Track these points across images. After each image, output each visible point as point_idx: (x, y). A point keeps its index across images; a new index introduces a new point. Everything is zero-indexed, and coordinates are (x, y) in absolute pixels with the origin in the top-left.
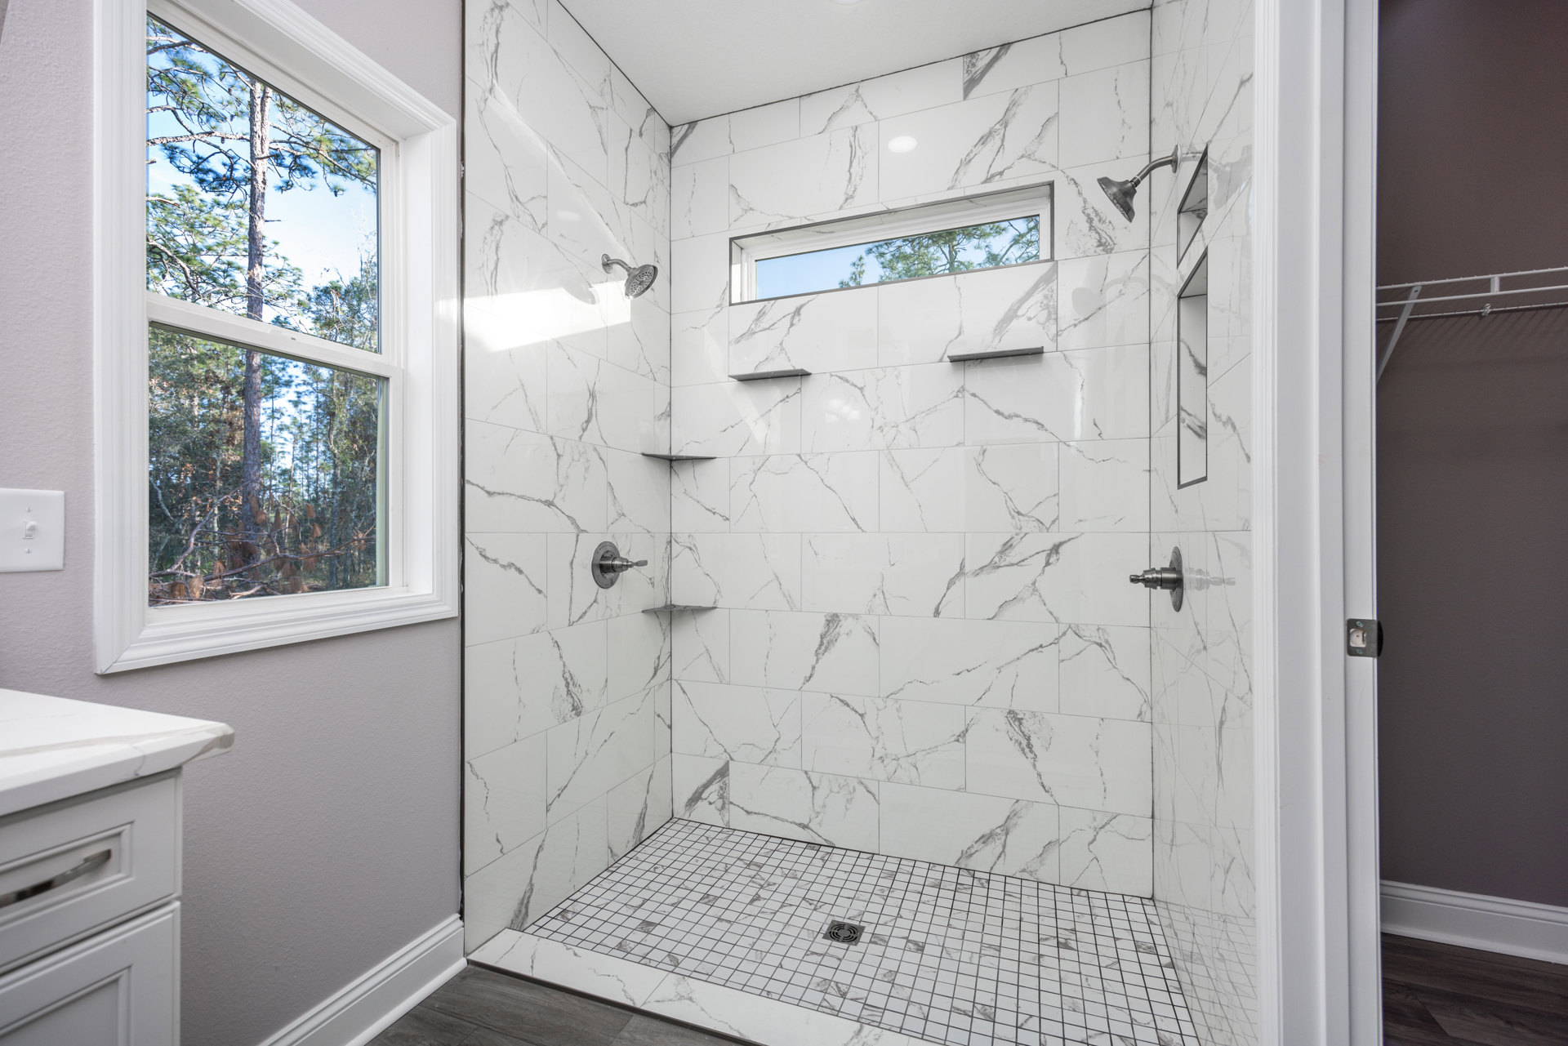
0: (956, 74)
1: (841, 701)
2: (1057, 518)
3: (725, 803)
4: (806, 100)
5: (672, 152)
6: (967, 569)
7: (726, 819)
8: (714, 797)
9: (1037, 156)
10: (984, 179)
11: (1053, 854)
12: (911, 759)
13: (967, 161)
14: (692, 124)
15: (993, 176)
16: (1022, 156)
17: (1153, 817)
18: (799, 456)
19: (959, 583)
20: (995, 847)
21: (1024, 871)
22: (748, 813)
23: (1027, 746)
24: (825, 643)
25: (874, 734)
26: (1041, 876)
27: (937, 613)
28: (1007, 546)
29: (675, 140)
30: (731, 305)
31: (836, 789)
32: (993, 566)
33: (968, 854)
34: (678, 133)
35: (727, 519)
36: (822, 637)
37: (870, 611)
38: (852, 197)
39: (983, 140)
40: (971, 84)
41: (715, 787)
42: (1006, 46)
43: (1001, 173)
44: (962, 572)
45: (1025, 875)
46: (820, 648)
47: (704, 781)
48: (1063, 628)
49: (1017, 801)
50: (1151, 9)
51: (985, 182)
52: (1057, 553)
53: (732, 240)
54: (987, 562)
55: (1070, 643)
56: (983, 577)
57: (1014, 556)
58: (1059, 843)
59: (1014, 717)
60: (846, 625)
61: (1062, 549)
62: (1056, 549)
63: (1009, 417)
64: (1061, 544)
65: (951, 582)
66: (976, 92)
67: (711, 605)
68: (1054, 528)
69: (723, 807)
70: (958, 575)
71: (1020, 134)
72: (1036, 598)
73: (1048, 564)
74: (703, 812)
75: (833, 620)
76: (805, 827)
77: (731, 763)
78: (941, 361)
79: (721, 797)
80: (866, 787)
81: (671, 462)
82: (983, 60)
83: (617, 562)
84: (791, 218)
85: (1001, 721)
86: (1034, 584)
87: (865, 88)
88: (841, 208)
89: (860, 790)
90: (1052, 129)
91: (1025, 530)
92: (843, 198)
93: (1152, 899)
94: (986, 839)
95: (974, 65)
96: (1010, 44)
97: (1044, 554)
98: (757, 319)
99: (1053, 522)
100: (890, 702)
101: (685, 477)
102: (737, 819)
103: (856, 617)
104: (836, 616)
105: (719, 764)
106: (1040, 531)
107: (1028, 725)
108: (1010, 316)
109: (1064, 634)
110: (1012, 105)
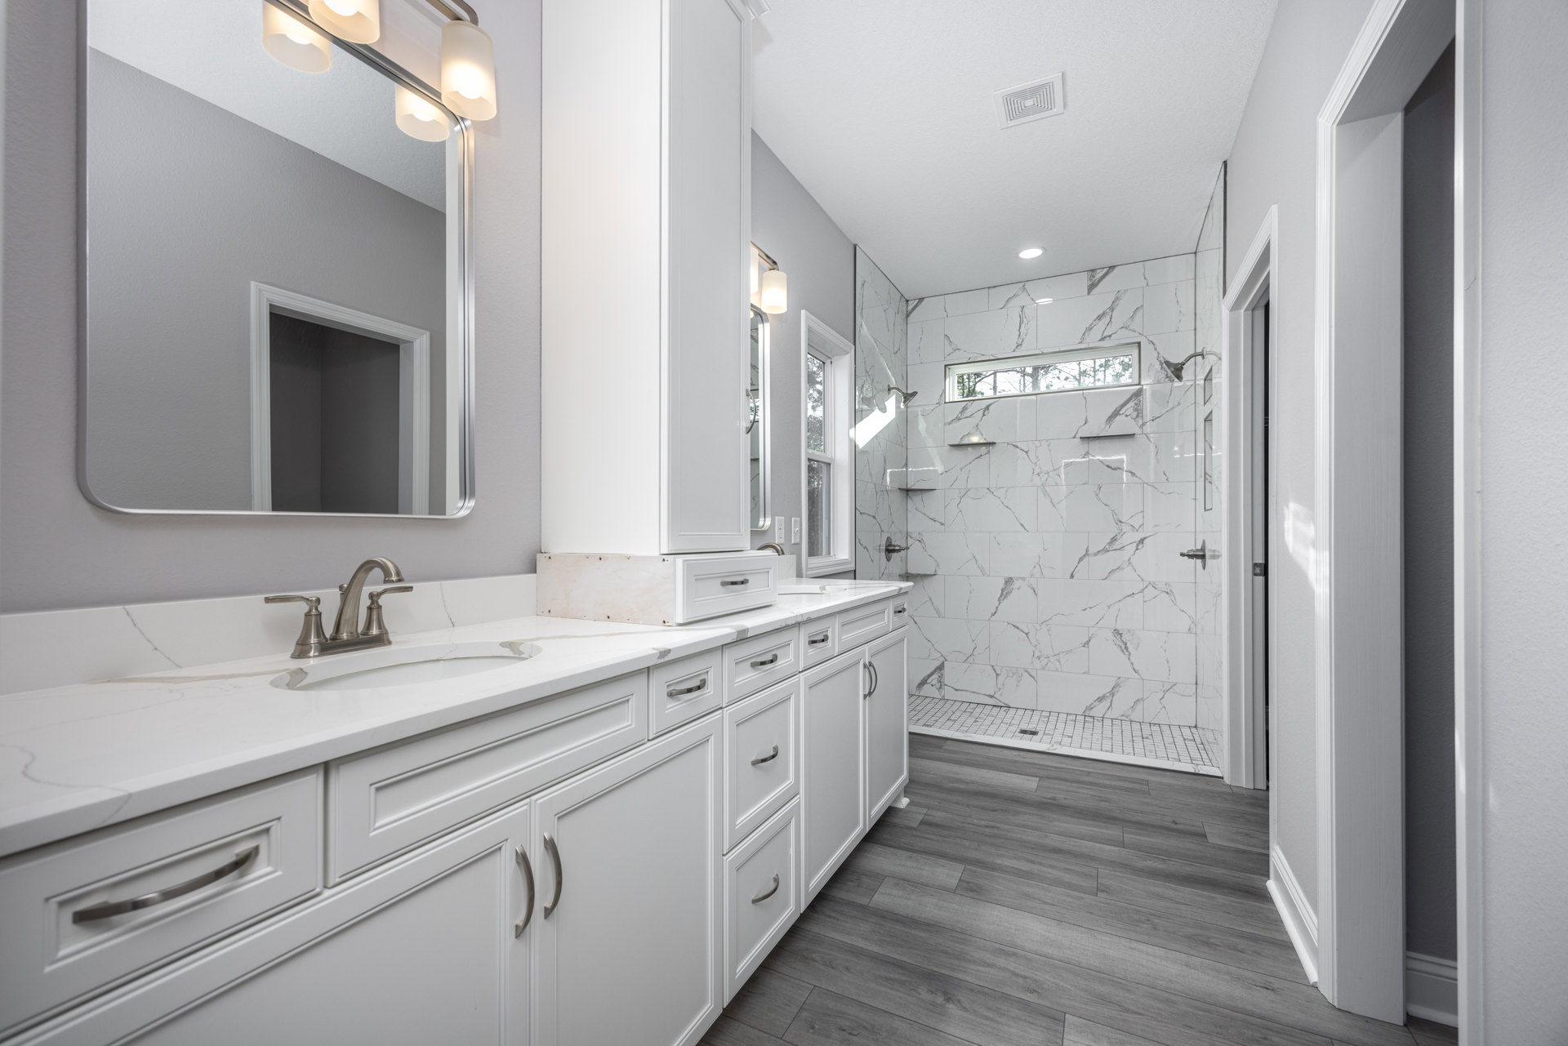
0: (1083, 281)
1: (1014, 626)
2: (1143, 524)
3: (941, 685)
4: (992, 290)
5: (908, 316)
6: (1090, 552)
7: (943, 694)
8: (934, 682)
9: (1131, 327)
10: (1099, 338)
11: (1139, 706)
12: (1057, 657)
13: (1090, 329)
14: (921, 300)
15: (1105, 337)
16: (1122, 328)
17: (1196, 684)
18: (988, 489)
19: (1086, 560)
20: (1106, 703)
21: (1123, 715)
22: (956, 690)
23: (1125, 648)
24: (1004, 594)
25: (1034, 644)
26: (1132, 718)
27: (1072, 576)
28: (1114, 540)
29: (910, 308)
30: (945, 403)
31: (1011, 675)
32: (1105, 550)
33: (1090, 708)
34: (912, 304)
35: (943, 524)
36: (1002, 590)
37: (1032, 576)
38: (1021, 345)
39: (1099, 318)
40: (1091, 287)
41: (935, 676)
42: (1112, 268)
43: (1110, 336)
44: (1087, 554)
45: (1123, 718)
46: (1001, 596)
47: (928, 672)
48: (1146, 584)
49: (1119, 678)
50: (1195, 253)
51: (1100, 340)
52: (1143, 543)
53: (946, 366)
54: (1102, 548)
55: (1150, 592)
56: (1099, 557)
57: (1117, 545)
58: (1143, 700)
59: (1117, 633)
60: (1017, 584)
61: (1145, 541)
62: (1142, 541)
63: (1115, 469)
64: (1145, 538)
65: (1081, 560)
66: (1095, 291)
67: (933, 573)
68: (1141, 530)
69: (941, 687)
70: (1084, 556)
71: (1121, 315)
72: (1130, 567)
73: (1137, 549)
74: (927, 690)
75: (1009, 581)
76: (991, 697)
77: (946, 662)
78: (1074, 437)
79: (939, 682)
80: (1029, 673)
81: (907, 492)
82: (1099, 274)
83: (898, 548)
84: (983, 355)
85: (1110, 636)
86: (1129, 560)
87: (1028, 286)
88: (1014, 351)
89: (1026, 674)
90: (1139, 314)
91: (1124, 531)
92: (1016, 345)
93: (1196, 727)
94: (1100, 699)
95: (1094, 276)
96: (1114, 267)
97: (1135, 544)
98: (962, 412)
99: (1140, 526)
100: (1044, 626)
101: (915, 502)
102: (949, 693)
103: (1023, 579)
104: (1011, 578)
105: (938, 663)
106: (1133, 531)
107: (1125, 637)
108: (1116, 413)
109: (1147, 587)
110: (1117, 299)
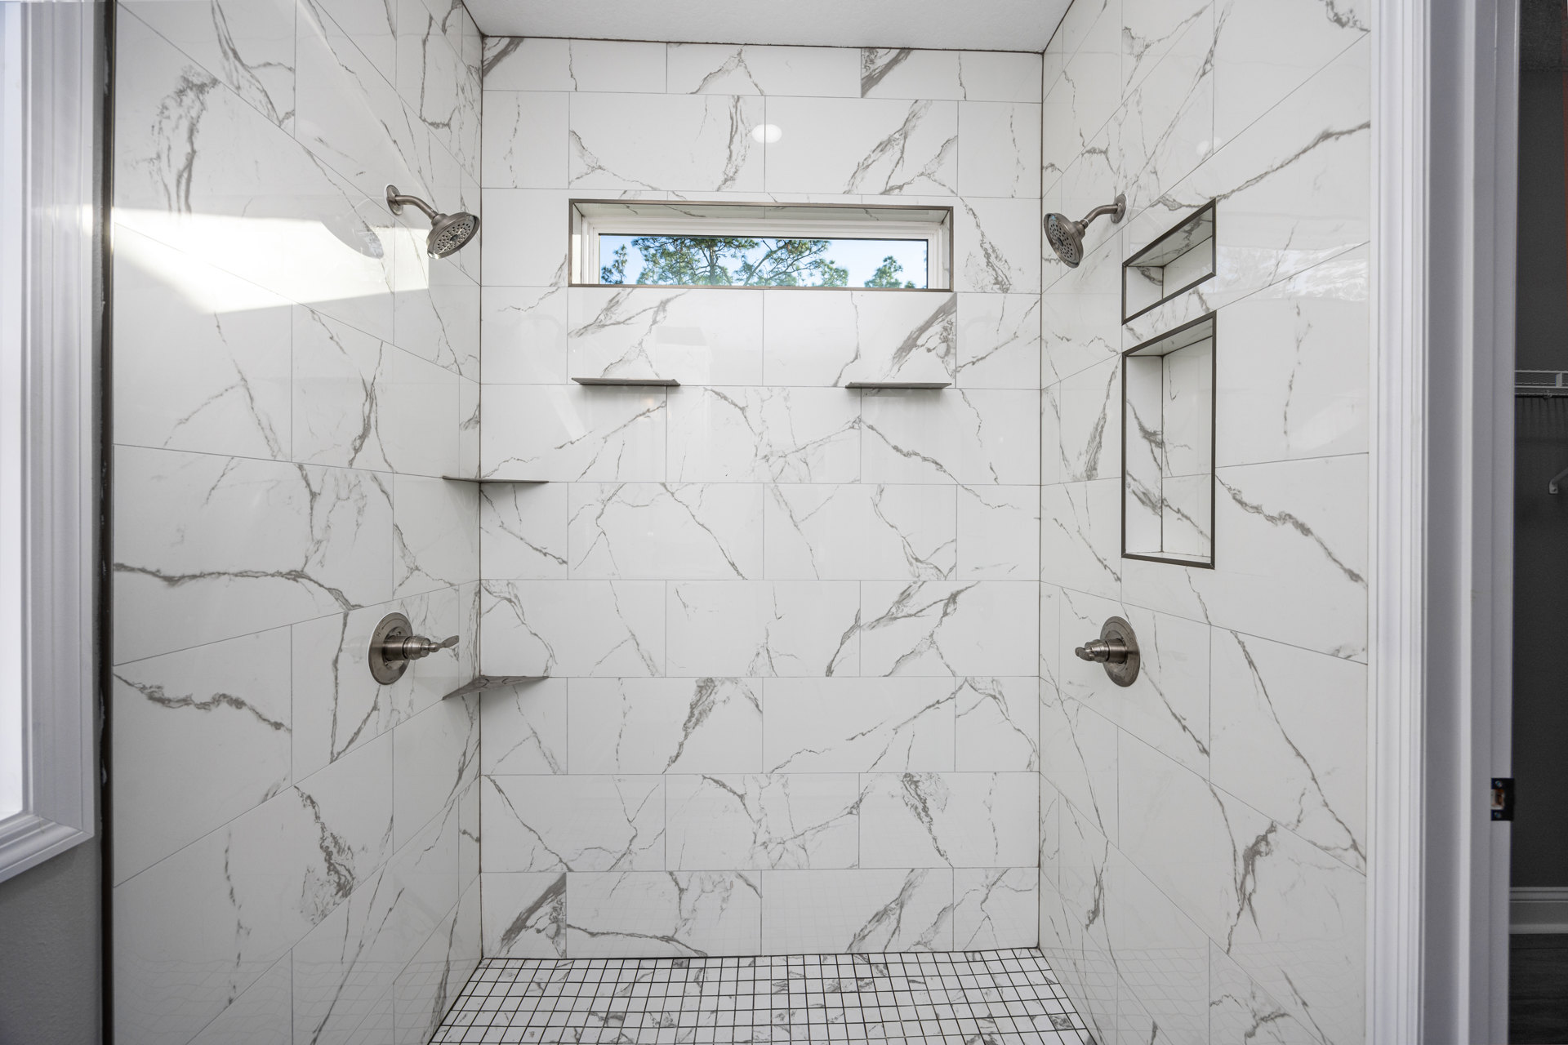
0: (855, 66)
1: (716, 782)
2: (955, 566)
3: (559, 925)
4: (673, 49)
5: (484, 70)
6: (862, 622)
7: (562, 947)
8: (544, 922)
9: (937, 176)
10: (882, 189)
11: (948, 918)
12: (798, 841)
13: (864, 166)
14: (516, 40)
15: (892, 189)
16: (922, 174)
17: (1039, 866)
18: (664, 485)
19: (855, 637)
20: (889, 923)
21: (918, 943)
22: (592, 934)
23: (922, 810)
24: (696, 714)
25: (756, 817)
26: (935, 946)
27: (829, 671)
28: (905, 595)
29: (490, 55)
30: (571, 285)
31: (708, 887)
32: (891, 617)
33: (861, 937)
34: (494, 47)
35: (564, 562)
36: (692, 707)
37: (752, 673)
38: (732, 179)
39: (883, 147)
40: (869, 82)
41: (546, 909)
42: (906, 50)
43: (900, 187)
44: (857, 625)
45: (920, 948)
46: (689, 720)
47: (530, 903)
48: (960, 681)
49: (913, 870)
50: (1042, 54)
51: (883, 193)
52: (955, 602)
53: (572, 202)
54: (883, 613)
55: (967, 696)
56: (879, 630)
57: (911, 606)
58: (953, 907)
59: (910, 780)
60: (722, 691)
61: (959, 599)
62: (953, 598)
63: (908, 455)
64: (959, 593)
65: (846, 637)
66: (874, 91)
67: (541, 675)
68: (952, 576)
69: (557, 933)
70: (852, 628)
71: (921, 146)
72: (933, 651)
73: (945, 614)
74: (529, 943)
75: (706, 686)
76: (668, 939)
77: (569, 875)
78: (835, 385)
79: (555, 920)
80: (746, 881)
81: (481, 488)
82: (883, 58)
84: (654, 189)
85: (897, 787)
86: (931, 636)
87: (749, 54)
88: (719, 189)
89: (738, 883)
90: (952, 149)
91: (923, 578)
92: (722, 178)
93: (1038, 947)
94: (879, 917)
95: (872, 62)
96: (910, 49)
97: (942, 604)
98: (608, 309)
99: (951, 570)
100: (775, 777)
101: (502, 511)
102: (576, 943)
103: (735, 680)
104: (711, 680)
105: (551, 879)
106: (938, 579)
107: (924, 787)
108: (910, 345)
109: (960, 688)
110: (912, 116)
